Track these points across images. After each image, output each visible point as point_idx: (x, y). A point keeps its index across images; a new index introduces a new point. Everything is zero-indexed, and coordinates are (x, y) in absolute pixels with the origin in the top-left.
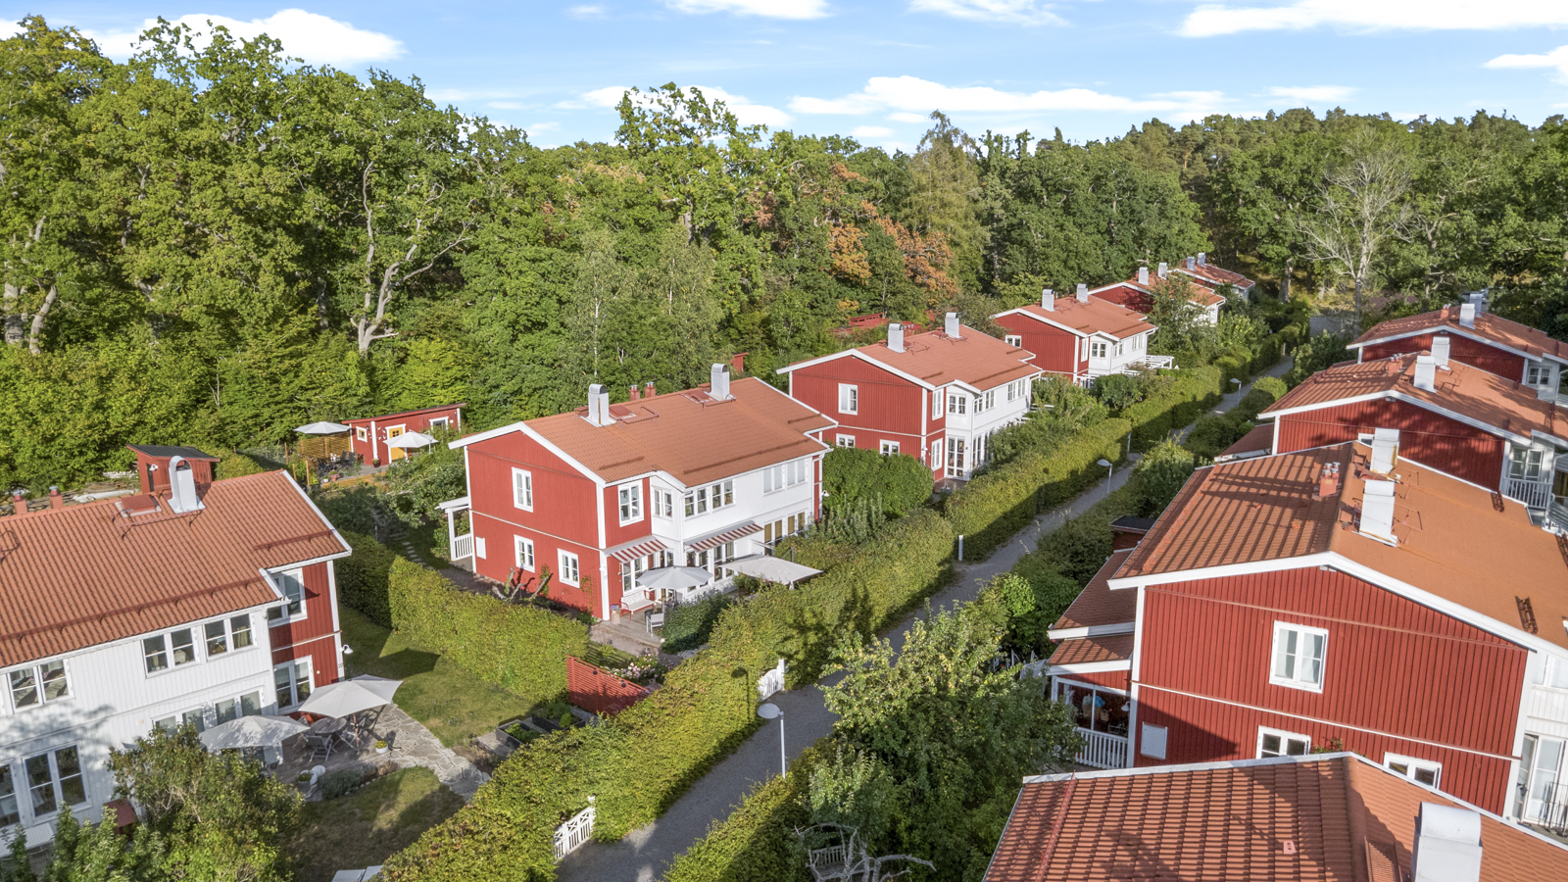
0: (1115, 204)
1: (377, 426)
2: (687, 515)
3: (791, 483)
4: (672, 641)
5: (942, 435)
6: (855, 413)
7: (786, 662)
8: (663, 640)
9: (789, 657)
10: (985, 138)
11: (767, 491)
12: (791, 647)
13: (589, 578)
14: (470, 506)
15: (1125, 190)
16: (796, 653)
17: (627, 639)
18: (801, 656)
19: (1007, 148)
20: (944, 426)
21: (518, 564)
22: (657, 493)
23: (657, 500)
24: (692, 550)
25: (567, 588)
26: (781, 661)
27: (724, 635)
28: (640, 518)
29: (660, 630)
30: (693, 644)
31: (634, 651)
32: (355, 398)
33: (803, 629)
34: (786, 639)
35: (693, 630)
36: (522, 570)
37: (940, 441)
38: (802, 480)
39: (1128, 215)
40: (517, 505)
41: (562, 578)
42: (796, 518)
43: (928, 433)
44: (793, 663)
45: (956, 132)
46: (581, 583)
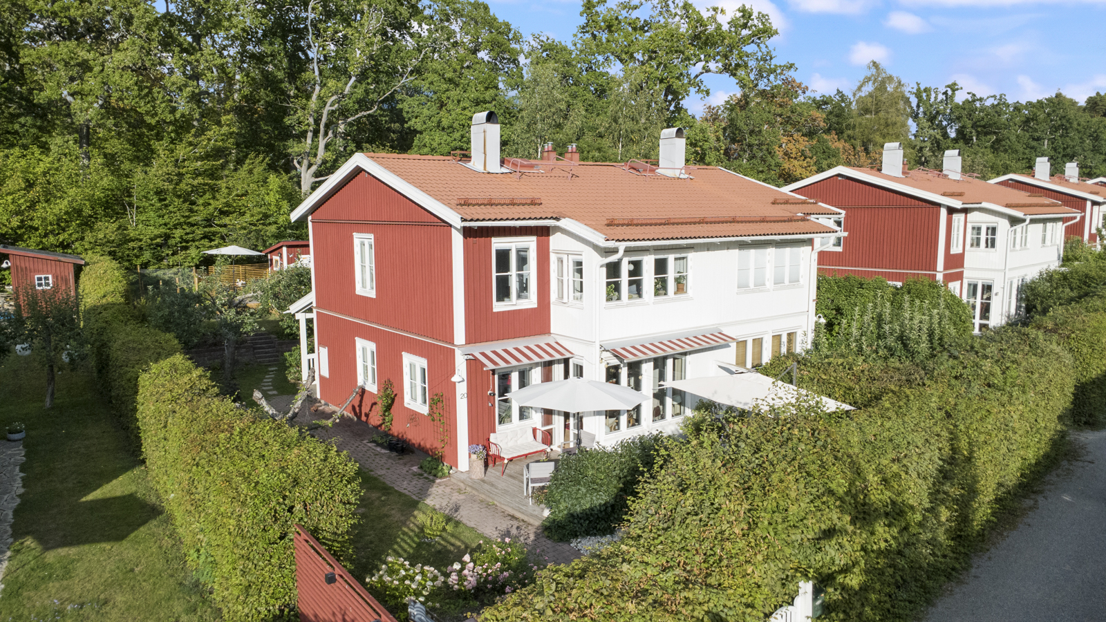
0: (1046, 142)
1: (288, 252)
2: (609, 299)
3: (778, 282)
4: (560, 516)
5: (959, 276)
6: (839, 249)
7: (817, 592)
8: (547, 513)
9: (823, 582)
10: (915, 91)
11: (742, 286)
12: (834, 555)
13: (440, 399)
14: (314, 305)
15: (1056, 129)
16: (845, 570)
17: (488, 505)
18: (854, 581)
19: (936, 98)
20: (962, 266)
21: (360, 382)
22: (561, 261)
23: (561, 273)
24: (615, 362)
25: (414, 416)
26: (806, 588)
27: (667, 504)
28: (531, 301)
29: (544, 495)
30: (602, 525)
31: (489, 528)
32: (275, 226)
33: (863, 514)
34: (829, 533)
35: (601, 498)
36: (363, 391)
37: (957, 284)
38: (795, 280)
39: (1061, 150)
40: (359, 290)
41: (408, 402)
42: (784, 339)
43: (945, 268)
44: (833, 594)
45: (890, 78)
46: (431, 407)
